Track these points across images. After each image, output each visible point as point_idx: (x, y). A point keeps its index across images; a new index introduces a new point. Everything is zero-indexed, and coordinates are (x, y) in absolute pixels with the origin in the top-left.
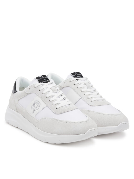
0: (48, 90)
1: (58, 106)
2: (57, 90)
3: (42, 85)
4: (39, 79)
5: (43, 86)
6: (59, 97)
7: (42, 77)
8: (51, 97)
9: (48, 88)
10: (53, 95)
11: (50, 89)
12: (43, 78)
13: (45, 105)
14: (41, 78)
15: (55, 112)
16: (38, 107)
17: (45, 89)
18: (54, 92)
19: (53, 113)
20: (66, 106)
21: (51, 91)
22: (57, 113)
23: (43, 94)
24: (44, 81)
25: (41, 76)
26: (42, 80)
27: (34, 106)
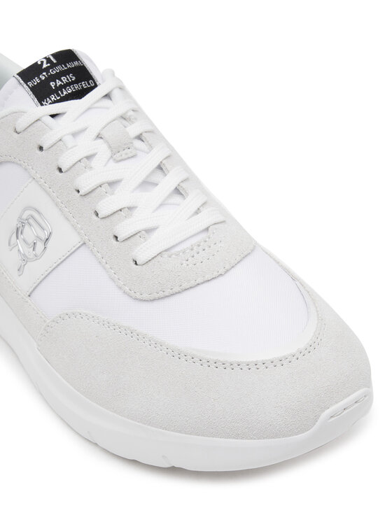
0: (85, 145)
1: (144, 251)
2: (139, 137)
3: (53, 116)
4: (37, 80)
5: (58, 119)
6: (147, 184)
7: (53, 66)
8: (103, 189)
9: (83, 130)
10: (111, 178)
11: (99, 137)
12: (58, 69)
13: (75, 240)
14: (47, 70)
15: (127, 289)
16: (40, 246)
17: (69, 141)
18: (118, 156)
19: (120, 288)
20: (187, 245)
21: (102, 149)
22: (138, 295)
23: (60, 170)
24: (61, 87)
25: (48, 60)
26: (52, 84)
27: (21, 237)
